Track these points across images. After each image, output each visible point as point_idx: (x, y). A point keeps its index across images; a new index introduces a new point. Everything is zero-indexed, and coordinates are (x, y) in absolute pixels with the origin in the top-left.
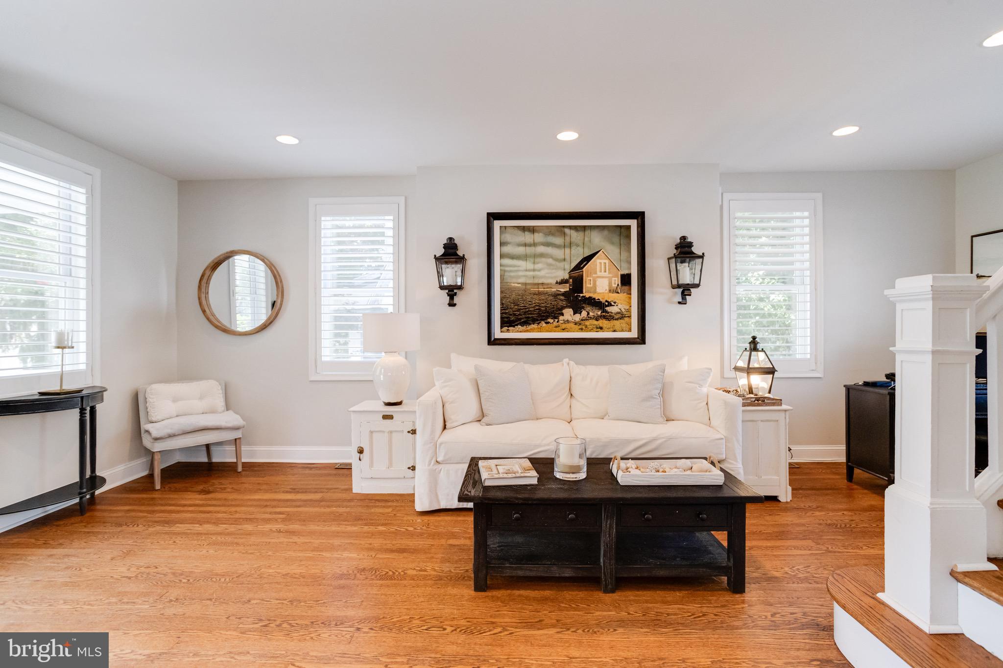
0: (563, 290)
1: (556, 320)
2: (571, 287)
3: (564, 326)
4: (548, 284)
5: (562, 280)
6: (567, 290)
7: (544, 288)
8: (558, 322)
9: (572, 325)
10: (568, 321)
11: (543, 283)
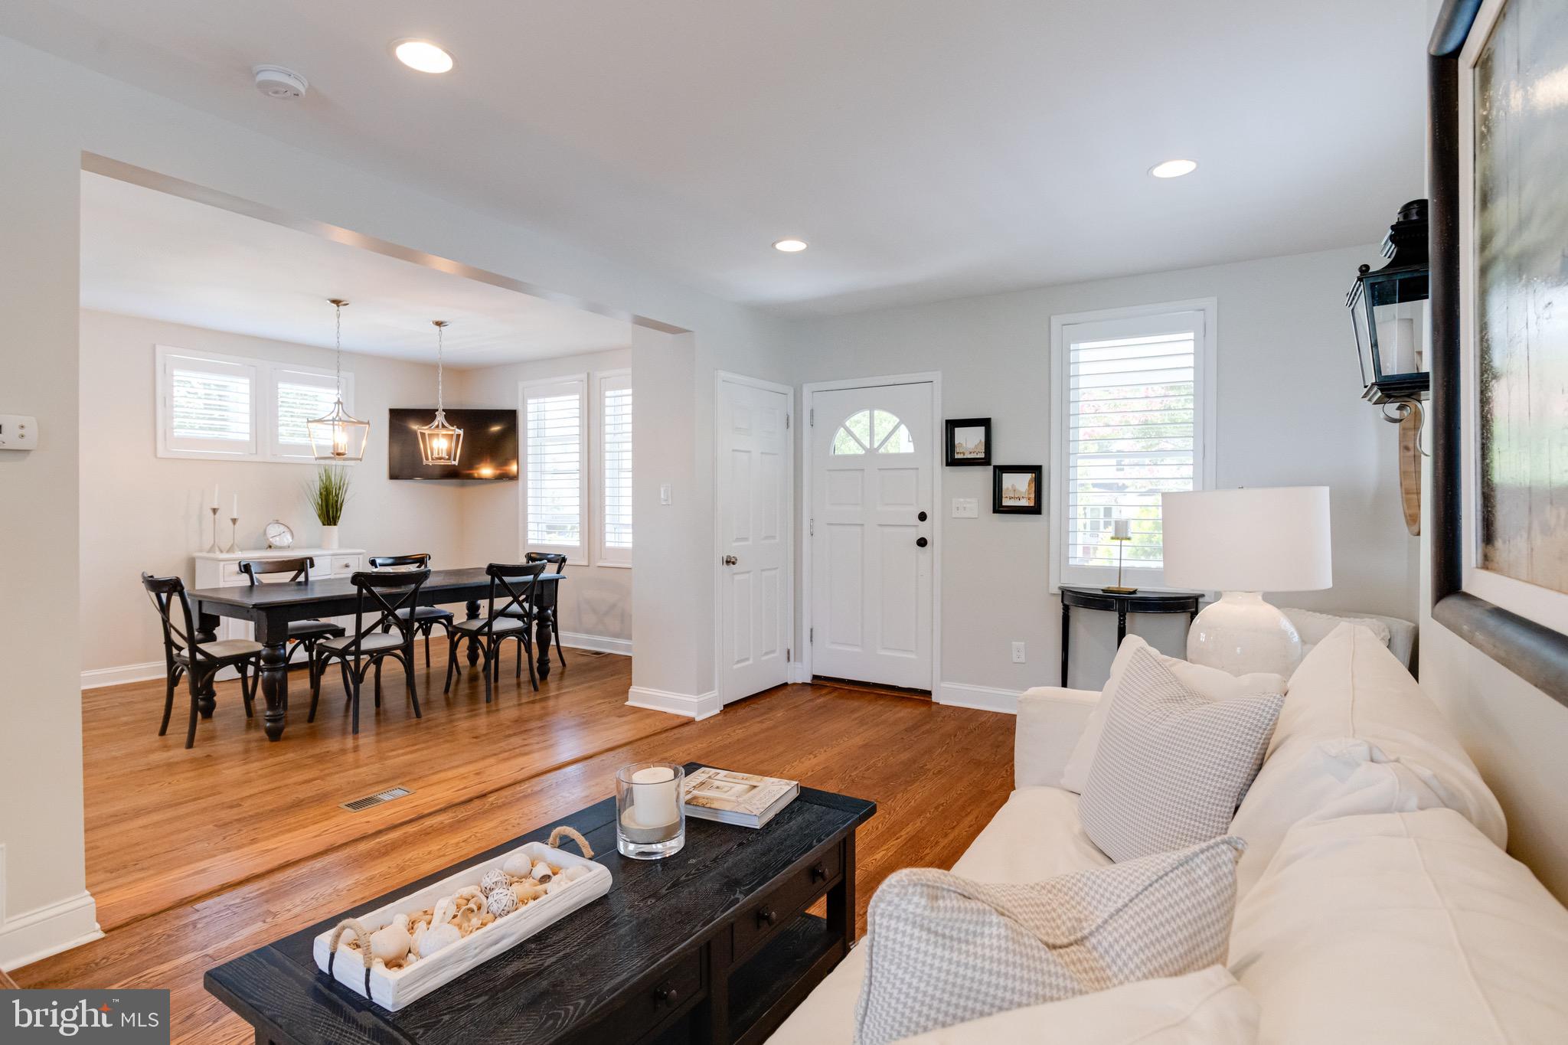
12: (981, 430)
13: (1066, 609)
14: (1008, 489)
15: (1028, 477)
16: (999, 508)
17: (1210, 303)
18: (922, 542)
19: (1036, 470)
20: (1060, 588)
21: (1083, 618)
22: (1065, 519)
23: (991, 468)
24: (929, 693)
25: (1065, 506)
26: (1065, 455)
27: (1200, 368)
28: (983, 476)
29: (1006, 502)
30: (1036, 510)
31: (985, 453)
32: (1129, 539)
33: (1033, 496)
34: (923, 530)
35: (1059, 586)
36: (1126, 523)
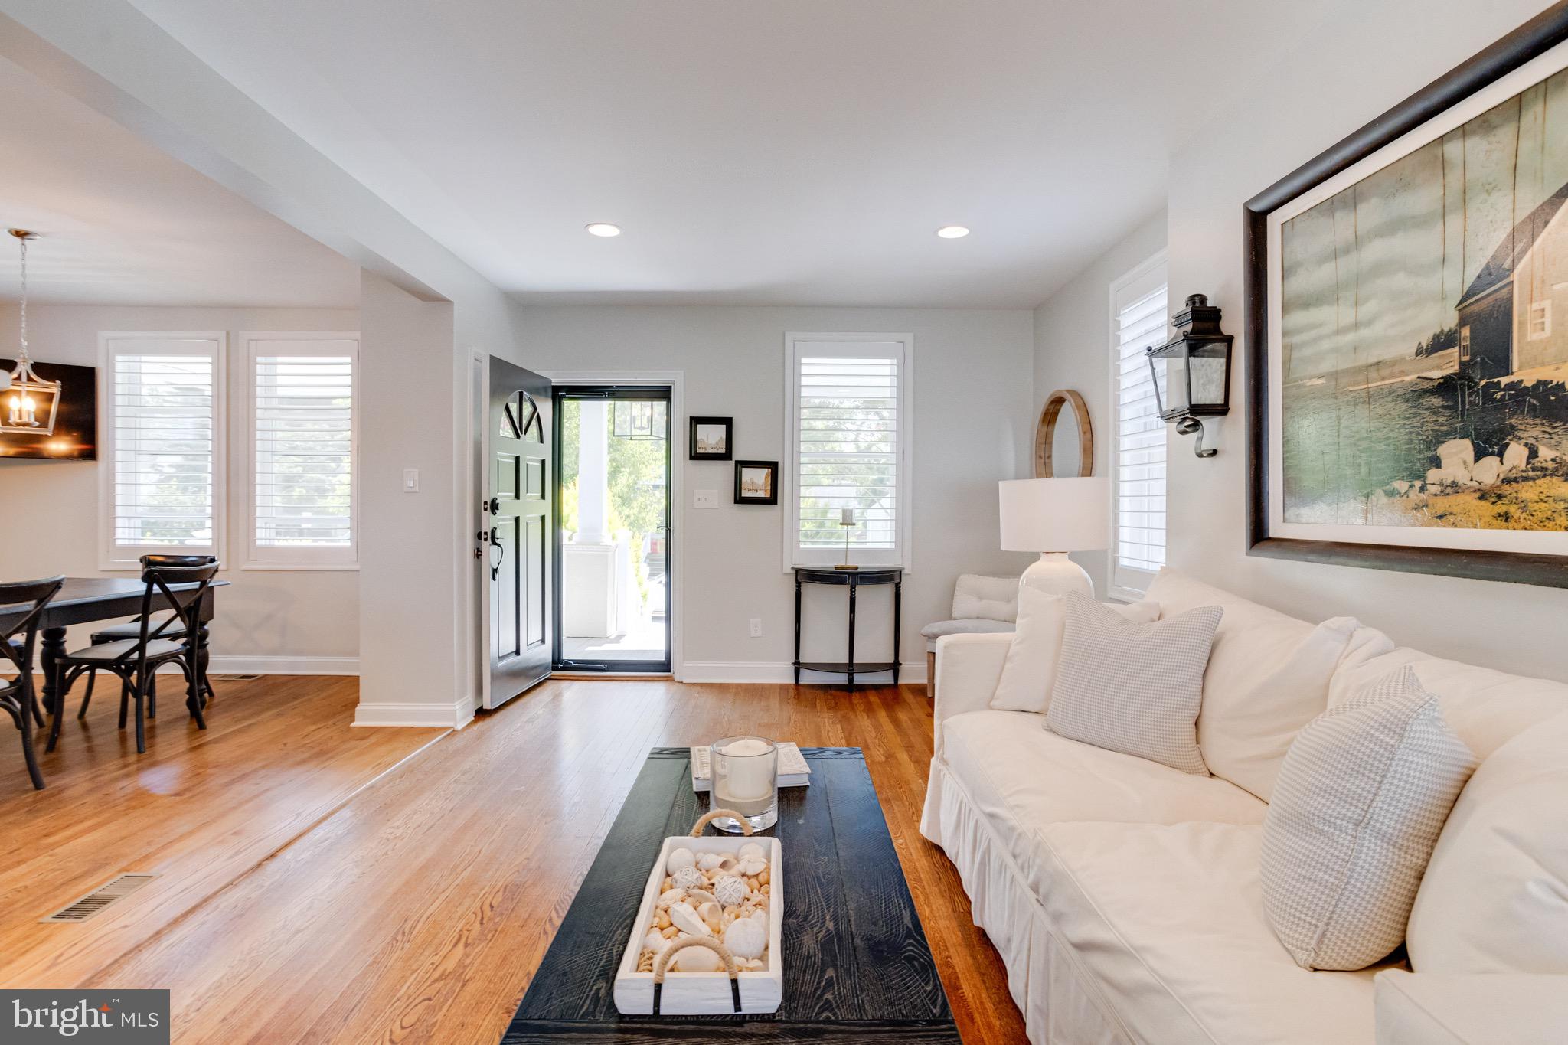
0: (1437, 374)
1: (1418, 484)
2: (1466, 358)
3: (1442, 504)
4: (1393, 363)
5: (1436, 337)
6: (1451, 371)
7: (1383, 379)
8: (1422, 489)
9: (1470, 500)
10: (1454, 484)
11: (1378, 363)
12: (723, 428)
13: (798, 585)
14: (746, 481)
15: (765, 472)
16: (739, 500)
17: (909, 338)
19: (773, 466)
20: (792, 568)
21: (810, 590)
22: (795, 508)
23: (732, 463)
25: (796, 497)
26: (796, 454)
27: (901, 388)
28: (723, 471)
29: (745, 494)
30: (772, 500)
31: (726, 448)
32: (854, 524)
33: (769, 488)
35: (792, 566)
36: (851, 511)
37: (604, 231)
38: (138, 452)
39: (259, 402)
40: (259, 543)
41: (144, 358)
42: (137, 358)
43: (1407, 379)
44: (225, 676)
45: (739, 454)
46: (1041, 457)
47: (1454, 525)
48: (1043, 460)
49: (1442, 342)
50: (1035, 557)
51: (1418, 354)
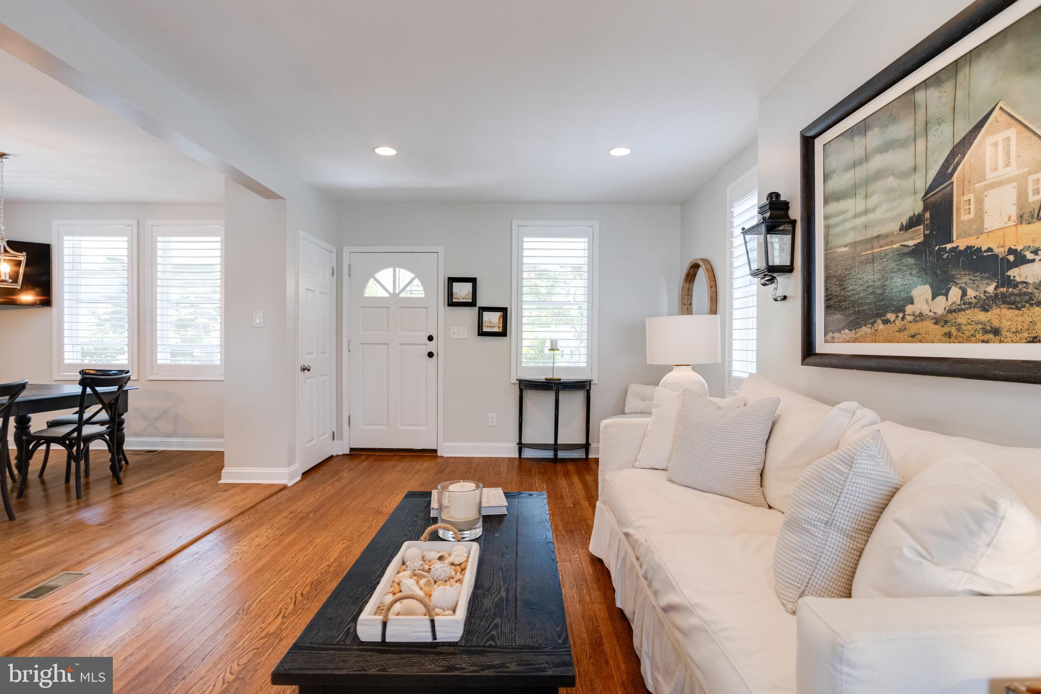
0: (911, 243)
1: (901, 315)
2: (927, 232)
3: (913, 328)
4: (887, 236)
5: (911, 219)
6: (919, 241)
7: (881, 247)
8: (903, 318)
9: (928, 325)
10: (921, 314)
11: (878, 236)
12: (470, 285)
13: (521, 391)
14: (486, 321)
15: (498, 314)
16: (481, 333)
17: (596, 224)
18: (430, 355)
19: (504, 311)
20: (517, 380)
21: (530, 395)
22: (520, 339)
23: (476, 309)
24: (435, 451)
25: (520, 332)
26: (520, 302)
27: (591, 258)
28: (470, 314)
29: (485, 329)
30: (503, 334)
31: (472, 299)
32: (558, 350)
33: (501, 325)
34: (431, 346)
35: (517, 378)
36: (556, 341)
37: (386, 151)
38: (78, 301)
39: (159, 268)
40: (159, 362)
41: (83, 238)
42: (78, 238)
43: (895, 246)
44: (137, 451)
45: (481, 303)
46: (685, 304)
47: (921, 341)
48: (686, 307)
49: (914, 222)
50: (668, 369)
51: (900, 230)
